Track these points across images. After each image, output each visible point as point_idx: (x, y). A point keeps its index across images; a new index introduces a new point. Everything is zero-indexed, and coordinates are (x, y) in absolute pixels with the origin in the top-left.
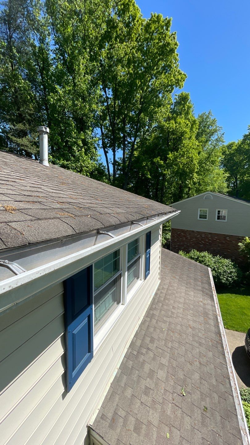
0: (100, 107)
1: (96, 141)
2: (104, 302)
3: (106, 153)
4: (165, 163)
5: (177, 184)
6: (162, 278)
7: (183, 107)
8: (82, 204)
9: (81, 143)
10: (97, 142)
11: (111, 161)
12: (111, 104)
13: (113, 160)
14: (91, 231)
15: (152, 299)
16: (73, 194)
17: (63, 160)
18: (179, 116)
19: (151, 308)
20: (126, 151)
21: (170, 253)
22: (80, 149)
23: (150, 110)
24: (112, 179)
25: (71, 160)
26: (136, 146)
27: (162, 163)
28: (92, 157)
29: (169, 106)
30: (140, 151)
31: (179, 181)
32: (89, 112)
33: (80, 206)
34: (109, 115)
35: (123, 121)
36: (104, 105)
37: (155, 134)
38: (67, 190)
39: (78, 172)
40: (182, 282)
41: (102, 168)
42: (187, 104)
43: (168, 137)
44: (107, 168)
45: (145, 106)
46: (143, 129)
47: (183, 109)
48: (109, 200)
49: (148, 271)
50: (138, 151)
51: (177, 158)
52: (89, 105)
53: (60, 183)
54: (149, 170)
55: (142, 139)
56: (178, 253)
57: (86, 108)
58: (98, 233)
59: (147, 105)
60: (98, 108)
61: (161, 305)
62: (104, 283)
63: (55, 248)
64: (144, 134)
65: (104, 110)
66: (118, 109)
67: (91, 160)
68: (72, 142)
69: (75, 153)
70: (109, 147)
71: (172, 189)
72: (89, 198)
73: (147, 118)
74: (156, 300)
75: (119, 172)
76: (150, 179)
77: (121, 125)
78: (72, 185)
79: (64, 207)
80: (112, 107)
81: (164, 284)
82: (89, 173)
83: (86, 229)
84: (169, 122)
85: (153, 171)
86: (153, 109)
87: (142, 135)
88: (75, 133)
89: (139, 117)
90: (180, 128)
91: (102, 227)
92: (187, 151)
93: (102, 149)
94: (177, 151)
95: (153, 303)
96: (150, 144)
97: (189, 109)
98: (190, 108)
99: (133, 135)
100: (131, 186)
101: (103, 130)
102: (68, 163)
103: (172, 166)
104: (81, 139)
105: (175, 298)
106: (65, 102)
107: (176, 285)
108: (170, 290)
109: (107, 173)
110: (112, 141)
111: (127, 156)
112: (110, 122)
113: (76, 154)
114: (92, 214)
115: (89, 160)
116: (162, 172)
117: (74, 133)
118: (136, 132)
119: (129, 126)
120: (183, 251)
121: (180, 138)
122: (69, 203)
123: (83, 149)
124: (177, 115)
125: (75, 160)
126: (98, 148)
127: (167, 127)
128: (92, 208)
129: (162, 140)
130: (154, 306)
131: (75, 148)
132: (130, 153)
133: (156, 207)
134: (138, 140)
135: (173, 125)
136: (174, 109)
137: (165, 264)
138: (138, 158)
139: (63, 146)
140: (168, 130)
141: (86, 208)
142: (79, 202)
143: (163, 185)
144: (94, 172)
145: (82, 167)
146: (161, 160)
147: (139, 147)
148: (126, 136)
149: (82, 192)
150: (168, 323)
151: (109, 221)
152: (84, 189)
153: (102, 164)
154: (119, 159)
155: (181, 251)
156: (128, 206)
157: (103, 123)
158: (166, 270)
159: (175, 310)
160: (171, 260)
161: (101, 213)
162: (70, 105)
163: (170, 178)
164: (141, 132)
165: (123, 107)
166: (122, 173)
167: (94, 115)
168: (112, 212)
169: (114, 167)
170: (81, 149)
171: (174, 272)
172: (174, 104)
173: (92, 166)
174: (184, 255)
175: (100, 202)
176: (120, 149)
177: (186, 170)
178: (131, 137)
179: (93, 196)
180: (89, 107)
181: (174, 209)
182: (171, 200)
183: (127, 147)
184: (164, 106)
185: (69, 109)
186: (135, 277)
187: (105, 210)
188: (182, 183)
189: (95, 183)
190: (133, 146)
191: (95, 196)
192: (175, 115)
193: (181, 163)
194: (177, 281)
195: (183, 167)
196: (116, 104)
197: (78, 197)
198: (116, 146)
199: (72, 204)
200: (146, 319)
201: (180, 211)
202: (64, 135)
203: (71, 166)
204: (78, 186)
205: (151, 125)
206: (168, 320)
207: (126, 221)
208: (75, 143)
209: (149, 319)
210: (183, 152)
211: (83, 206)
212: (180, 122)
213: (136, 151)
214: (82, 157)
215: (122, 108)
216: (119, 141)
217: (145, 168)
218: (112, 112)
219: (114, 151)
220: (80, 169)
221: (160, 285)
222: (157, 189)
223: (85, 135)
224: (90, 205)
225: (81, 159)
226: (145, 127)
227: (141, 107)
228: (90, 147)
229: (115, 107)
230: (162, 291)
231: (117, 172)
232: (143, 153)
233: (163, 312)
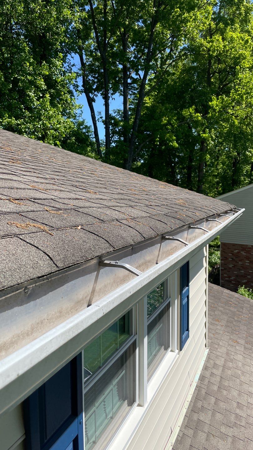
0: (79, 14)
1: (71, 79)
2: (103, 403)
3: (90, 101)
4: (204, 117)
5: (228, 157)
6: (212, 345)
7: (236, 10)
8: (60, 201)
9: (43, 83)
10: (73, 82)
11: (101, 118)
12: (97, 8)
13: (103, 115)
14: (87, 261)
15: (195, 389)
16: (37, 181)
17: (10, 117)
18: (229, 27)
19: (194, 409)
20: (129, 97)
21: (222, 292)
22: (41, 95)
23: (174, 16)
24: (104, 152)
25: (25, 117)
26: (147, 88)
27: (200, 118)
28: (64, 110)
29: (210, 8)
30: (156, 95)
31: (233, 152)
32: (57, 24)
33: (57, 206)
34: (95, 28)
35: (122, 40)
36: (84, 10)
37: (185, 62)
38: (25, 173)
39: (39, 139)
40: (251, 351)
41: (84, 130)
42: (245, 4)
43: (209, 69)
44: (93, 130)
45: (164, 9)
46: (162, 54)
47: (238, 12)
48: (109, 191)
49: (186, 332)
50: (152, 96)
51: (227, 106)
52: (56, 11)
53: (8, 160)
54: (174, 132)
55: (160, 74)
56: (236, 290)
57: (51, 17)
58: (101, 264)
59: (168, 7)
60: (74, 15)
61: (213, 400)
62: (103, 364)
63: (12, 308)
64: (163, 63)
65: (85, 18)
66: (112, 16)
67: (63, 115)
68: (26, 82)
69: (32, 102)
70: (95, 90)
71: (219, 167)
72: (69, 188)
73: (169, 32)
74: (203, 392)
75: (116, 138)
76: (177, 148)
77: (119, 47)
78: (30, 162)
79: (23, 208)
80: (101, 13)
81: (217, 357)
82: (60, 141)
83: (77, 258)
84: (211, 38)
85: (182, 134)
86: (180, 15)
87: (159, 66)
88: (31, 64)
89: (152, 31)
90: (233, 50)
91: (108, 250)
92: (248, 93)
93: (84, 94)
94: (227, 93)
95: (197, 397)
96: (175, 82)
97: (248, 13)
98: (251, 10)
99: (141, 66)
100: (139, 164)
101: (84, 57)
102: (19, 122)
103: (217, 123)
104: (43, 75)
105: (241, 385)
106: (11, 6)
107: (240, 357)
108: (229, 369)
109: (94, 140)
110: (101, 79)
111: (131, 106)
112: (98, 42)
113: (34, 105)
114: (83, 221)
115: (60, 116)
116: (199, 135)
117: (28, 64)
118: (148, 60)
119: (135, 49)
120: (245, 288)
121: (233, 68)
122: (34, 200)
123: (48, 96)
124: (226, 25)
125: (31, 117)
126: (75, 93)
127: (206, 47)
128: (81, 210)
129: (198, 73)
130: (199, 404)
131: (32, 94)
132: (136, 100)
133: (198, 202)
134: (151, 75)
135: (218, 42)
136: (220, 12)
137: (215, 315)
138: (152, 110)
139: (9, 90)
140: (209, 54)
141: (68, 209)
142: (53, 197)
143: (202, 160)
144: (69, 138)
145: (47, 130)
146: (197, 111)
147: (153, 89)
148: (129, 68)
149: (55, 177)
150: (230, 440)
151: (122, 238)
152: (57, 170)
153: (83, 123)
154: (116, 113)
155: (243, 287)
156: (147, 203)
157: (83, 43)
158: (218, 327)
159: (242, 410)
160: (227, 307)
161: (101, 219)
162: (20, 10)
163: (216, 146)
164: (156, 60)
165: (121, 12)
166: (122, 139)
167: (67, 28)
168: (122, 216)
169: (107, 129)
170: (44, 94)
171: (234, 332)
172: (219, 5)
173: (65, 127)
174: (248, 295)
175: (94, 196)
176: (117, 94)
177: (247, 129)
178: (139, 69)
179: (77, 184)
180: (56, 14)
181: (233, 207)
182: (217, 188)
183: (130, 89)
184: (199, 8)
185: (18, 19)
186: (161, 345)
187: (108, 212)
188: (238, 154)
189: (75, 159)
190: (142, 86)
191: (81, 184)
192: (221, 25)
193: (236, 117)
194: (243, 349)
195: (240, 123)
196: (109, 7)
197: (49, 186)
198: (110, 88)
199: (39, 201)
200: (186, 432)
201: (244, 209)
202: (10, 68)
203: (26, 128)
204: (43, 166)
205: (176, 46)
206: (230, 432)
207: (152, 234)
208: (32, 83)
209: (190, 432)
210: (239, 95)
211: (62, 206)
212: (232, 37)
213: (148, 96)
214: (46, 110)
215: (118, 15)
216: (115, 79)
217: (167, 129)
218: (101, 23)
219: (106, 98)
220: (42, 133)
221: (209, 358)
222: (190, 168)
223: (50, 68)
224: (76, 203)
225: (44, 114)
226: (164, 50)
227: (156, 12)
228: (61, 91)
229: (105, 13)
230: (214, 371)
231: (112, 137)
232: (162, 100)
233: (218, 416)
